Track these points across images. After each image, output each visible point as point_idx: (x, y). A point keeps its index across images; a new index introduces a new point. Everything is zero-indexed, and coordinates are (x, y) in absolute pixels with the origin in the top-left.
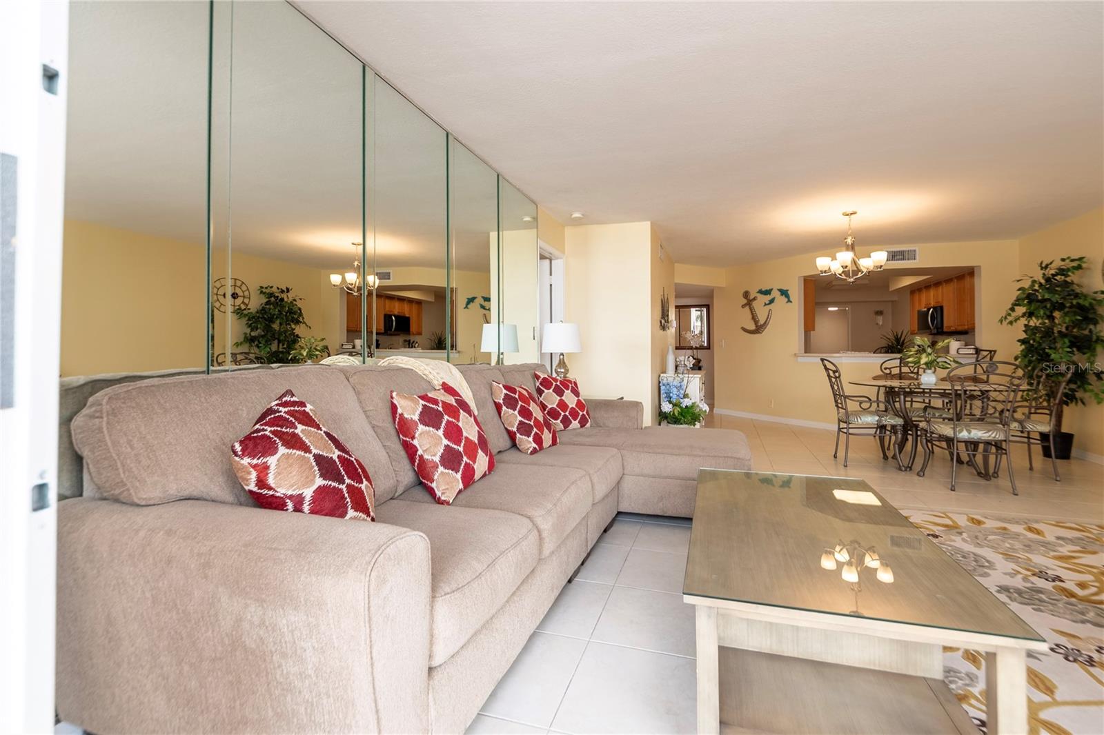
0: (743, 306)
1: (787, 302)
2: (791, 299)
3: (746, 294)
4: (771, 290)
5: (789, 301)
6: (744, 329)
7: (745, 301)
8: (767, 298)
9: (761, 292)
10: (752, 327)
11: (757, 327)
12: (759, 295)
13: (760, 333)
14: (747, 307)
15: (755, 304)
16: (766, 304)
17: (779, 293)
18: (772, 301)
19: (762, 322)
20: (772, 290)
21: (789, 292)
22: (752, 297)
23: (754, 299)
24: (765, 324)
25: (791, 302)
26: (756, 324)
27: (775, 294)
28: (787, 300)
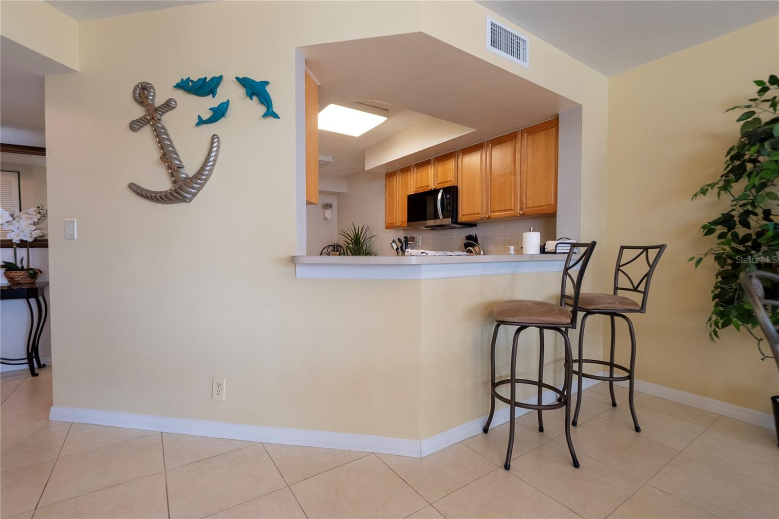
0: (135, 126)
1: (265, 116)
2: (276, 109)
3: (143, 93)
4: (218, 80)
5: (270, 113)
6: (137, 190)
7: (139, 112)
8: (204, 105)
9: (186, 86)
10: (162, 183)
11: (175, 182)
12: (180, 96)
13: (184, 200)
14: (147, 131)
15: (168, 120)
16: (201, 122)
17: (241, 91)
18: (219, 113)
19: (190, 169)
20: (220, 78)
21: (268, 89)
22: (159, 101)
23: (168, 106)
24: (201, 176)
25: (276, 116)
26: (172, 175)
27: (229, 91)
28: (263, 109)
